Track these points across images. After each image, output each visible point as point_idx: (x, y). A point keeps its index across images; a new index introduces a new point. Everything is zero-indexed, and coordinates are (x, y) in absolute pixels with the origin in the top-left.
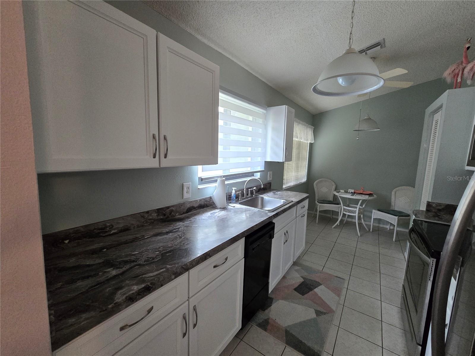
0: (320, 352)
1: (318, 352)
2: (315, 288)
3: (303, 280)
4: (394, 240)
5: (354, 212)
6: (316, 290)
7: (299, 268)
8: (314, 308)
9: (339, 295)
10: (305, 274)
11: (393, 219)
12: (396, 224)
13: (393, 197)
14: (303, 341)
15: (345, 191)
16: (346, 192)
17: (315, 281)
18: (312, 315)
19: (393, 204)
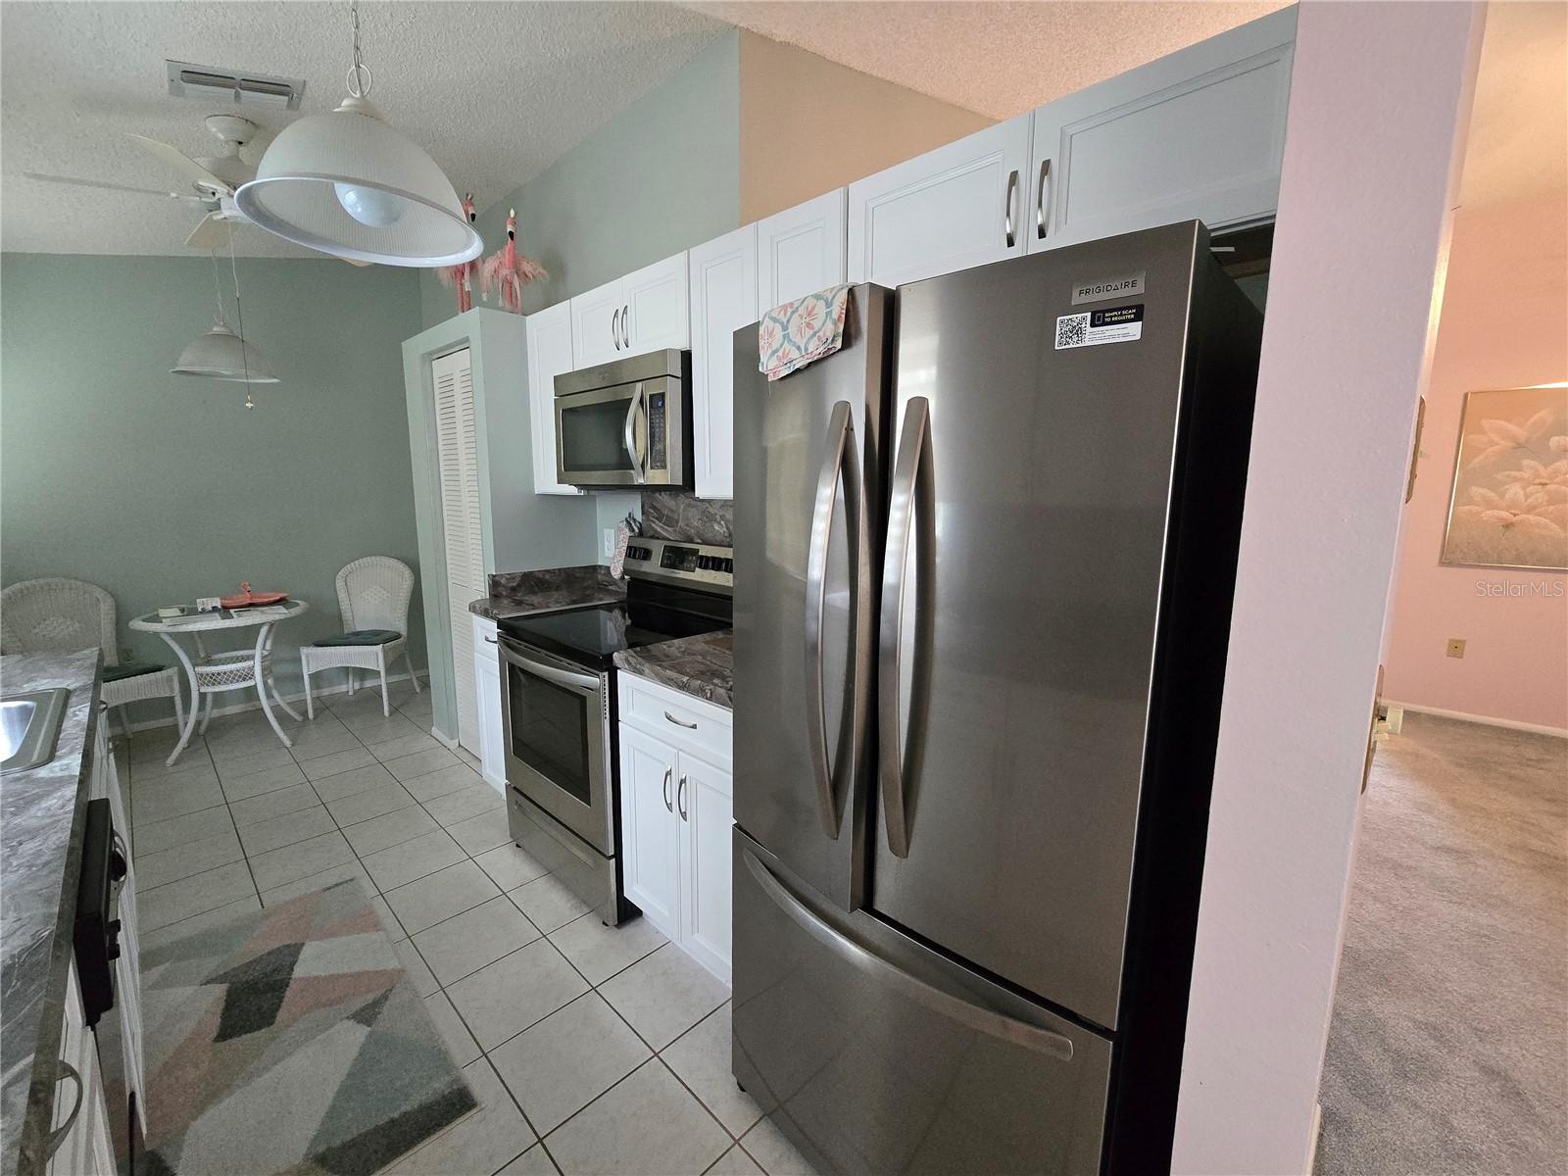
0: (457, 1080)
1: (455, 1087)
2: (292, 970)
3: (224, 987)
4: (386, 714)
5: (248, 675)
6: (299, 972)
7: (161, 968)
8: (345, 1015)
9: (376, 926)
10: (212, 964)
11: (371, 657)
12: (382, 669)
13: (342, 595)
14: (396, 1115)
15: (182, 610)
16: (191, 612)
17: (269, 954)
18: (356, 1035)
19: (347, 615)
